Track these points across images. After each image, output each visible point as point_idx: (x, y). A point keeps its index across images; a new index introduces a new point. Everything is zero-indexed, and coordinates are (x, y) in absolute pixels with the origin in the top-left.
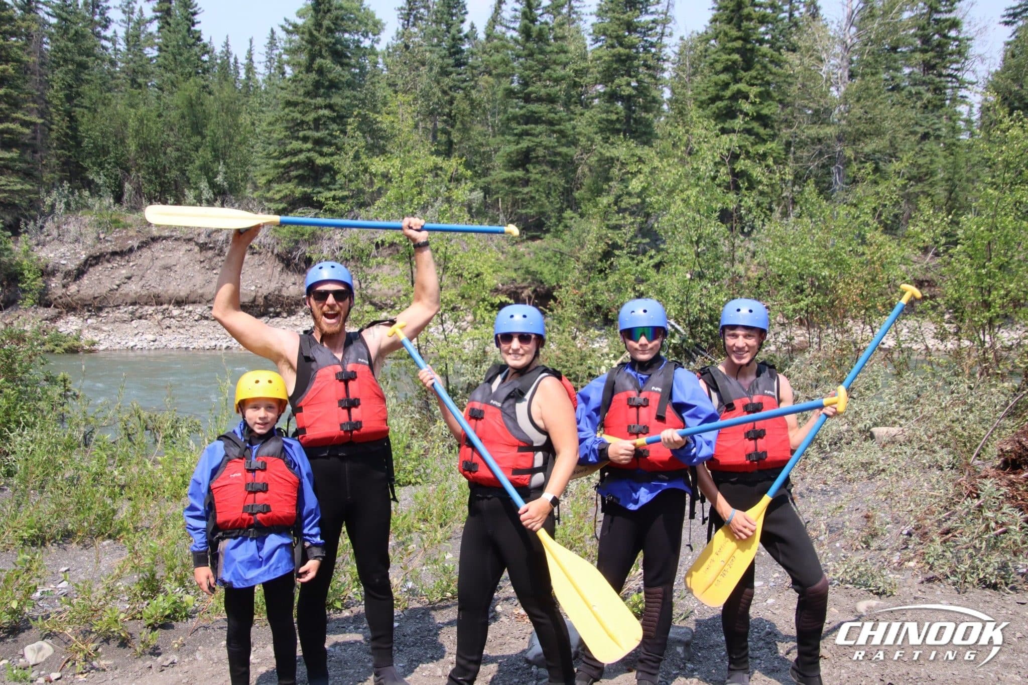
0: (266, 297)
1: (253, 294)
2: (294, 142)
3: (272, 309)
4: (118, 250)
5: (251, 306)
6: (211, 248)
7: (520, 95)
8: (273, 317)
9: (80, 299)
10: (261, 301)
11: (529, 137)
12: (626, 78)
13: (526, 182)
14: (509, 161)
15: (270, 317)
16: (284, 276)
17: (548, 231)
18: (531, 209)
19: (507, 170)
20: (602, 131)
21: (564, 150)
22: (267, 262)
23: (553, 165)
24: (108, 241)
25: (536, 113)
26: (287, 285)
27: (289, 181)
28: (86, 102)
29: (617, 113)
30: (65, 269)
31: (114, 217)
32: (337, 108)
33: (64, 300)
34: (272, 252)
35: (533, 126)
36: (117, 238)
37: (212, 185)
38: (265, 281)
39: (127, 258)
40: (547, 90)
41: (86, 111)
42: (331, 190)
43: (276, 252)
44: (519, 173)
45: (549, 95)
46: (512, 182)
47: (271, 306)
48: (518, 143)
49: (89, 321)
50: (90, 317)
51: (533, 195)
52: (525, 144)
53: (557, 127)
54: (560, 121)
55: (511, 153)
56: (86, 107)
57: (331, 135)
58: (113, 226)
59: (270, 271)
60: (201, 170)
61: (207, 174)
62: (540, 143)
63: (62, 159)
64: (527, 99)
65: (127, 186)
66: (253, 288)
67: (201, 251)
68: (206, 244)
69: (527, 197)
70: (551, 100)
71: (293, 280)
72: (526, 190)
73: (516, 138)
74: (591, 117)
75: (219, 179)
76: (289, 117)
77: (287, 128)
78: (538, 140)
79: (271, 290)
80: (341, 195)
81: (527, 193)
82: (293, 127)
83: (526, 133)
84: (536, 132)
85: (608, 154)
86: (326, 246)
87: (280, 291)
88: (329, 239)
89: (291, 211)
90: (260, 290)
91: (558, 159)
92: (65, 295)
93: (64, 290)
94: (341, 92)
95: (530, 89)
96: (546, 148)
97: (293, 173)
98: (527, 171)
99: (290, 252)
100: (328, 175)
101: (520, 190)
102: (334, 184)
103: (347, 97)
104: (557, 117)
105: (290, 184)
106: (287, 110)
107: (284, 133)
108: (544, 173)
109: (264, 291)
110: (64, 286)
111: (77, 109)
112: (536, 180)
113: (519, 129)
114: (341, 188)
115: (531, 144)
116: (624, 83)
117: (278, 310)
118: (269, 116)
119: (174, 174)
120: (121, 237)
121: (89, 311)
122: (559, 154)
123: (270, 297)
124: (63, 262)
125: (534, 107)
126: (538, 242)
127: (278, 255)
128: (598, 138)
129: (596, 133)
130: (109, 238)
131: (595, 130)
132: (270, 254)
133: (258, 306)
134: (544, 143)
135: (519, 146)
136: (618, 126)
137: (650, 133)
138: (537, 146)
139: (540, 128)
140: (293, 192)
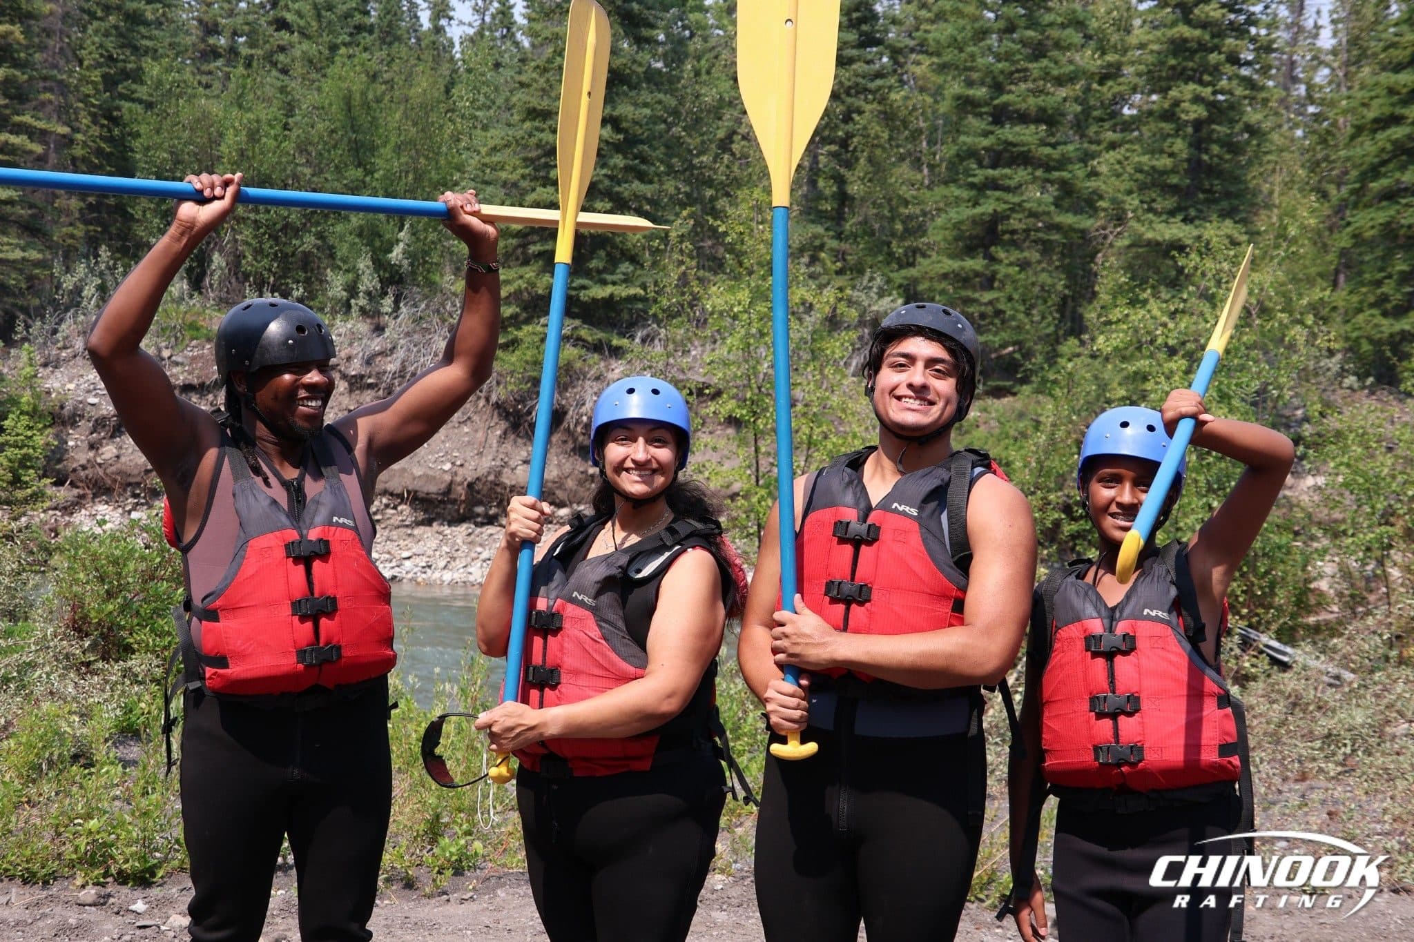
0: (470, 485)
1: (448, 478)
2: (540, 189)
3: (480, 509)
4: (195, 382)
5: (441, 502)
6: (370, 386)
7: (984, 110)
8: (482, 525)
9: (119, 473)
10: (460, 492)
11: (998, 194)
12: (1192, 86)
13: (989, 282)
14: (957, 239)
15: (477, 524)
16: (508, 446)
17: (1025, 381)
18: (996, 334)
19: (952, 256)
20: (1143, 187)
21: (1068, 219)
22: (476, 418)
23: (1046, 248)
24: (177, 364)
25: (1015, 145)
26: (512, 463)
27: (526, 262)
28: (142, 92)
29: (1171, 155)
30: (95, 414)
31: (189, 318)
32: (624, 125)
33: (89, 472)
34: (487, 399)
35: (1007, 171)
36: (194, 359)
37: (379, 264)
38: (470, 453)
39: (210, 397)
40: (1040, 101)
41: (139, 108)
42: (604, 283)
43: (494, 398)
44: (975, 264)
45: (1042, 110)
46: (963, 280)
47: (480, 503)
48: (976, 204)
49: (134, 515)
50: (134, 509)
51: (1001, 306)
52: (988, 207)
53: (1056, 174)
54: (1062, 163)
55: (961, 222)
56: (140, 101)
57: (611, 178)
58: (188, 334)
59: (480, 435)
60: (360, 235)
61: (370, 244)
62: (1020, 205)
63: (91, 199)
64: (1001, 116)
65: (217, 260)
66: (447, 466)
67: (351, 391)
68: (362, 377)
69: (989, 310)
70: (1048, 118)
71: (524, 454)
72: (987, 296)
73: (973, 193)
74: (1119, 162)
75: (396, 255)
76: (533, 141)
77: (527, 161)
78: (1016, 199)
79: (481, 471)
80: (624, 294)
81: (990, 303)
82: (539, 158)
83: (993, 185)
84: (1012, 183)
85: (1150, 235)
86: (590, 391)
87: (498, 474)
88: (597, 378)
89: (527, 321)
90: (461, 471)
91: (1055, 237)
92: (91, 463)
93: (91, 454)
94: (633, 93)
95: (1005, 98)
96: (1033, 214)
97: (533, 249)
98: (992, 259)
99: (522, 400)
100: (602, 253)
101: (976, 295)
102: (612, 273)
103: (646, 105)
104: (1056, 154)
105: (527, 269)
106: (528, 125)
107: (521, 171)
108: (1024, 265)
109: (468, 474)
110: (93, 446)
111: (126, 105)
112: (1007, 276)
113: (980, 175)
114: (625, 281)
115: (1001, 207)
116: (1189, 96)
117: (492, 512)
118: (496, 135)
119: (309, 242)
120: (201, 357)
121: (135, 496)
122: (1058, 227)
123: (479, 486)
124: (92, 400)
125: (1009, 132)
126: (1006, 400)
127: (497, 406)
128: (1133, 202)
129: (1130, 192)
130: (179, 359)
131: (1127, 185)
132: (482, 403)
133: (454, 502)
134: (1027, 205)
135: (978, 210)
136: (1174, 180)
137: (1239, 195)
138: (1012, 210)
139: (1021, 174)
140: (533, 285)
